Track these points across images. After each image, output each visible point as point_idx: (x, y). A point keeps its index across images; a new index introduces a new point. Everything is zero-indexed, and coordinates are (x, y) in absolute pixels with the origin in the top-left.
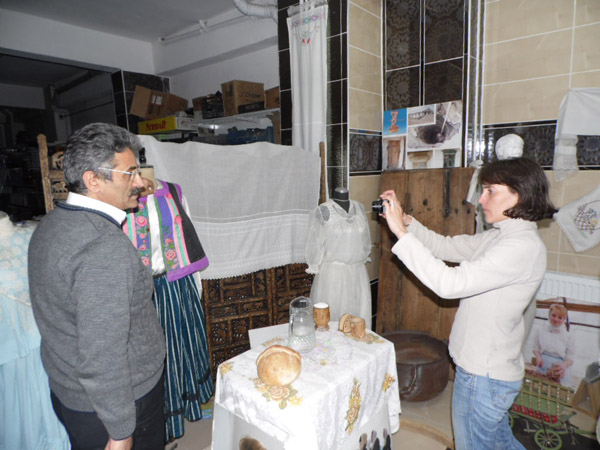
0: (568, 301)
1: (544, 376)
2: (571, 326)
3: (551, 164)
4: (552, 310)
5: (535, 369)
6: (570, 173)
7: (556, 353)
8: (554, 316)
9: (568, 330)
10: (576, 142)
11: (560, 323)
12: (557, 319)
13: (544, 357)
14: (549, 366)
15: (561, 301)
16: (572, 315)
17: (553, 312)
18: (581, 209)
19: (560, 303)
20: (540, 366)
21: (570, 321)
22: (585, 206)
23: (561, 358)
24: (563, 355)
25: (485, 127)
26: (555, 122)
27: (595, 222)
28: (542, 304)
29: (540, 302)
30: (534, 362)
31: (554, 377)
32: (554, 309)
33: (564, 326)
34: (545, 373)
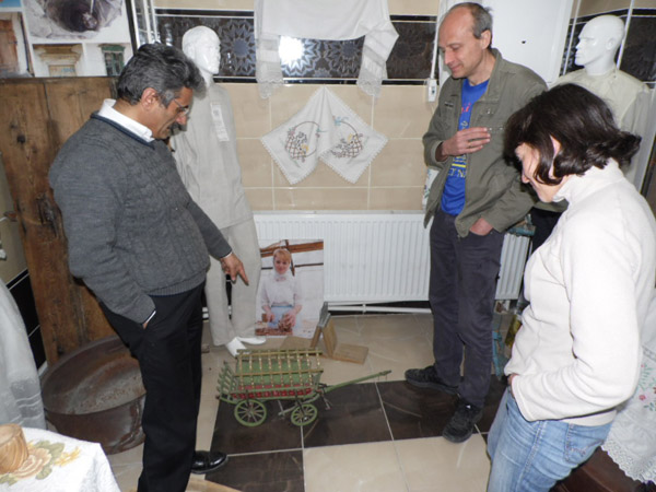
0: (290, 244)
1: (276, 330)
2: (296, 269)
3: (253, 74)
4: (275, 256)
5: (266, 325)
7: (285, 302)
8: (278, 262)
9: (294, 274)
11: (285, 268)
12: (281, 265)
13: (274, 310)
14: (280, 318)
15: (284, 244)
16: (297, 257)
17: (277, 259)
18: (291, 133)
19: (283, 247)
20: (271, 321)
22: (294, 129)
23: (290, 306)
24: (291, 302)
25: (158, 11)
26: (251, 14)
27: (306, 147)
28: (265, 252)
29: (262, 251)
30: (265, 318)
31: (285, 328)
32: (278, 255)
33: (289, 271)
34: (276, 326)
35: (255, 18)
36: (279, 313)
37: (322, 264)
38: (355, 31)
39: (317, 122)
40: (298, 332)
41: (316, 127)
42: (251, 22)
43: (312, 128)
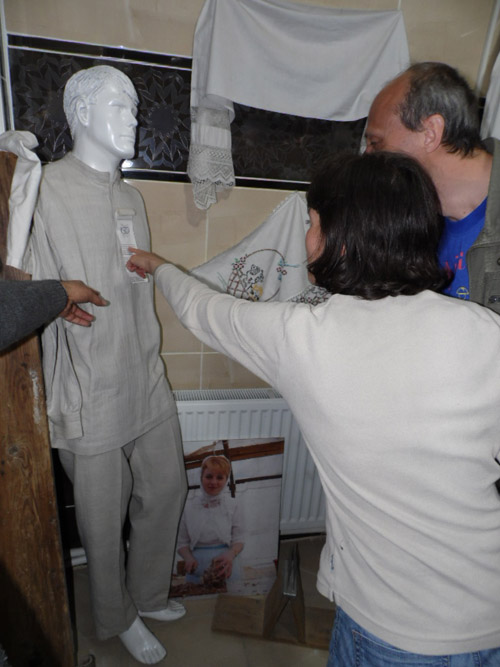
0: (231, 446)
1: (200, 586)
2: (239, 487)
3: (184, 166)
4: (205, 467)
5: (183, 580)
6: (220, 188)
7: (217, 540)
8: (210, 477)
9: (233, 496)
10: (232, 117)
11: (220, 487)
12: (215, 481)
13: (198, 554)
14: (208, 566)
15: (220, 447)
16: (239, 468)
17: (207, 472)
18: (238, 266)
19: (218, 453)
20: (192, 572)
21: (235, 478)
22: (243, 260)
23: (226, 546)
24: (227, 539)
25: (13, 40)
26: (188, 63)
27: (261, 290)
28: (191, 461)
29: (186, 459)
30: (182, 568)
31: (215, 581)
32: (209, 465)
33: (227, 489)
34: (201, 580)
35: (194, 70)
36: (206, 558)
37: (280, 476)
38: (354, 107)
39: (281, 249)
40: (237, 586)
41: (278, 259)
42: (187, 76)
43: (272, 260)
